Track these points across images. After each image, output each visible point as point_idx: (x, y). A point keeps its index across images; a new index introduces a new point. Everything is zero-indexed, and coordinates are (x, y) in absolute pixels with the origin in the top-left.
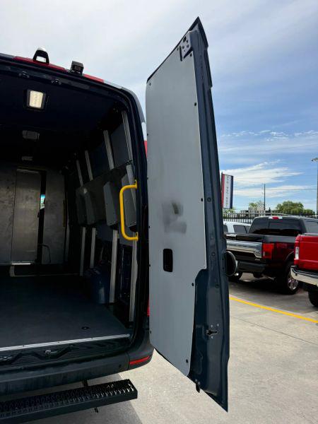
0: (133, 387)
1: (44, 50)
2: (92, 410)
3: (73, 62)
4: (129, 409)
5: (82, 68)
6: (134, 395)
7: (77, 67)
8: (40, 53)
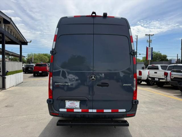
0: (128, 122)
1: (94, 11)
2: (114, 127)
3: (104, 13)
4: (128, 133)
5: (107, 14)
6: (128, 125)
7: (105, 15)
8: (94, 13)
